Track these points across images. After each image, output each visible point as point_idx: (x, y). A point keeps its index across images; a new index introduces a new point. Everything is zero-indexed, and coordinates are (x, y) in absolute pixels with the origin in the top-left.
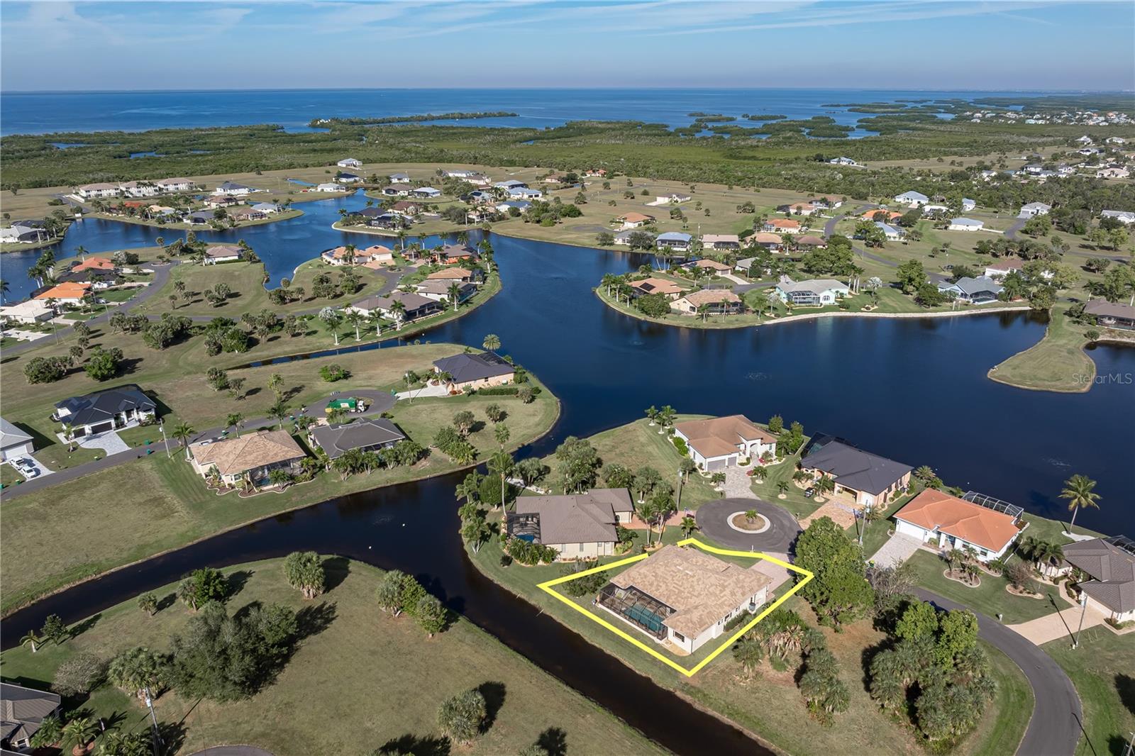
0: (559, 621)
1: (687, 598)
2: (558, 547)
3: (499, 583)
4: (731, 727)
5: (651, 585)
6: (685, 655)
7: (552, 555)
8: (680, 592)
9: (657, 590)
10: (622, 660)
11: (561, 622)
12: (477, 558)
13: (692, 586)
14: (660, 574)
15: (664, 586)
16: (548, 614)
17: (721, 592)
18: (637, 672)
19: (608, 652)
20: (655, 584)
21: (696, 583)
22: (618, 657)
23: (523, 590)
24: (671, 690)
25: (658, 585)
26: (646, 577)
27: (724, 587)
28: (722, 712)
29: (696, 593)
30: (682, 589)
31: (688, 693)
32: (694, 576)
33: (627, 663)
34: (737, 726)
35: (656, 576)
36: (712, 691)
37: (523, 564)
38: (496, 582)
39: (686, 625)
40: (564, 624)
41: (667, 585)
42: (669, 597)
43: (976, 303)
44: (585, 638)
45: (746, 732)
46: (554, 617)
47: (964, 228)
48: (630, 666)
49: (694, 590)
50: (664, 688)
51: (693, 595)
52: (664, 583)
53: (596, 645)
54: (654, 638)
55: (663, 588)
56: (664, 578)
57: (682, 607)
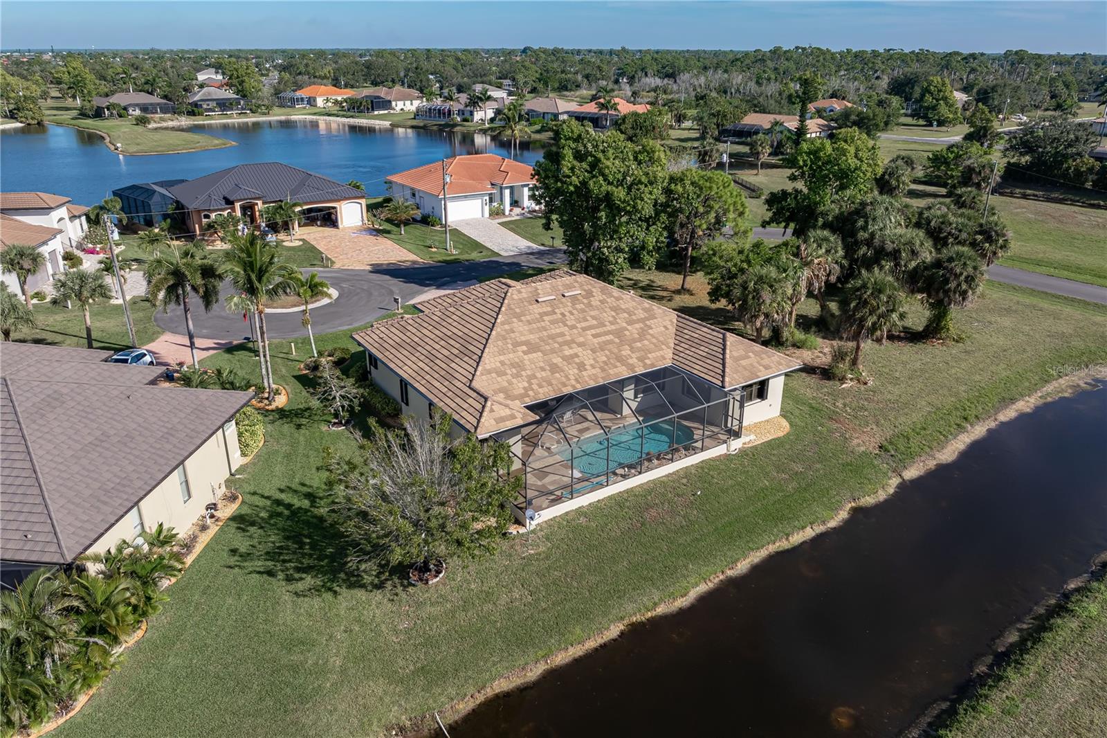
0: (534, 672)
1: (642, 334)
5: (554, 368)
6: (785, 424)
8: (619, 333)
10: (783, 545)
14: (533, 338)
18: (832, 524)
19: (742, 567)
20: (557, 360)
22: (773, 548)
24: (897, 482)
26: (519, 366)
32: (589, 293)
33: (797, 538)
35: (532, 348)
42: (622, 360)
44: (661, 610)
46: (502, 685)
48: (809, 533)
50: (891, 491)
51: (642, 321)
52: (568, 343)
53: (703, 588)
54: (720, 450)
55: (586, 356)
56: (552, 337)
57: (667, 353)
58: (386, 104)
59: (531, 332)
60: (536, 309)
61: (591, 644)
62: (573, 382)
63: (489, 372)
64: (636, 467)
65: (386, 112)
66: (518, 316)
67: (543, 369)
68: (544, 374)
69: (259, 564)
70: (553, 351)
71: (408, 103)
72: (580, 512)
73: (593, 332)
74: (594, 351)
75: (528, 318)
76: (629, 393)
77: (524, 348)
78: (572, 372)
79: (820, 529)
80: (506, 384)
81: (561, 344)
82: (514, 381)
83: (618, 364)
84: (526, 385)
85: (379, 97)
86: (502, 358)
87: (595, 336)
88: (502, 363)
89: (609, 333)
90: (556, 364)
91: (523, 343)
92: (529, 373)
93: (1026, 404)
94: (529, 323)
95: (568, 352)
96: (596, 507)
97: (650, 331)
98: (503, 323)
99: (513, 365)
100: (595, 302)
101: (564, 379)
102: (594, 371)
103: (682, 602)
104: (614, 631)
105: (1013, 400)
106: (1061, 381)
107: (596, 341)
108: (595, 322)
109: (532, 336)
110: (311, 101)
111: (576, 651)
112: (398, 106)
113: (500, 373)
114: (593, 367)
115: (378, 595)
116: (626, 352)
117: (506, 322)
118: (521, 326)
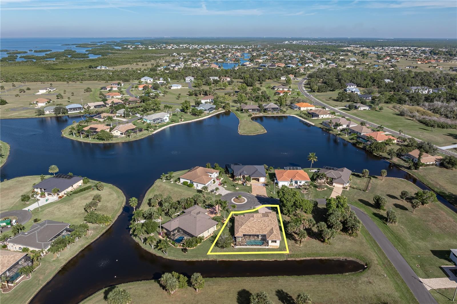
0: (227, 260)
1: (265, 229)
2: (201, 235)
3: (189, 260)
4: (311, 259)
5: (250, 230)
6: (278, 247)
7: (201, 239)
8: (261, 228)
9: (253, 231)
10: (262, 260)
11: (228, 260)
12: (169, 256)
13: (264, 224)
14: (250, 225)
15: (254, 229)
16: (220, 260)
18: (270, 260)
19: (255, 260)
20: (251, 229)
21: (264, 223)
22: (260, 260)
23: (203, 257)
24: (285, 259)
25: (252, 230)
26: (245, 229)
28: (305, 257)
29: (267, 226)
30: (261, 227)
31: (291, 257)
32: (262, 221)
33: (264, 260)
34: (313, 258)
35: (249, 227)
36: (297, 253)
37: (192, 248)
38: (188, 260)
39: (276, 237)
40: (231, 260)
41: (255, 228)
42: (259, 232)
43: (211, 112)
44: (243, 260)
45: (316, 258)
46: (224, 260)
47: (176, 88)
48: (267, 260)
49: (265, 225)
50: (283, 260)
51: (266, 227)
52: (254, 228)
53: (249, 260)
54: (265, 247)
55: (255, 230)
56: (252, 226)
57: (267, 233)
58: (317, 116)
60: (253, 222)
61: (234, 260)
64: (252, 245)
65: (316, 118)
66: (250, 222)
68: (248, 231)
69: (212, 242)
71: (325, 115)
72: (243, 248)
76: (260, 236)
78: (252, 231)
79: (268, 260)
82: (243, 231)
84: (245, 232)
85: (316, 114)
86: (244, 227)
93: (323, 258)
96: (245, 248)
100: (262, 222)
101: (250, 232)
103: (245, 260)
104: (237, 260)
105: (321, 257)
106: (338, 257)
110: (299, 108)
111: (232, 260)
112: (321, 117)
113: (243, 229)
115: (219, 248)
116: (261, 231)
117: (248, 223)
118: (249, 223)
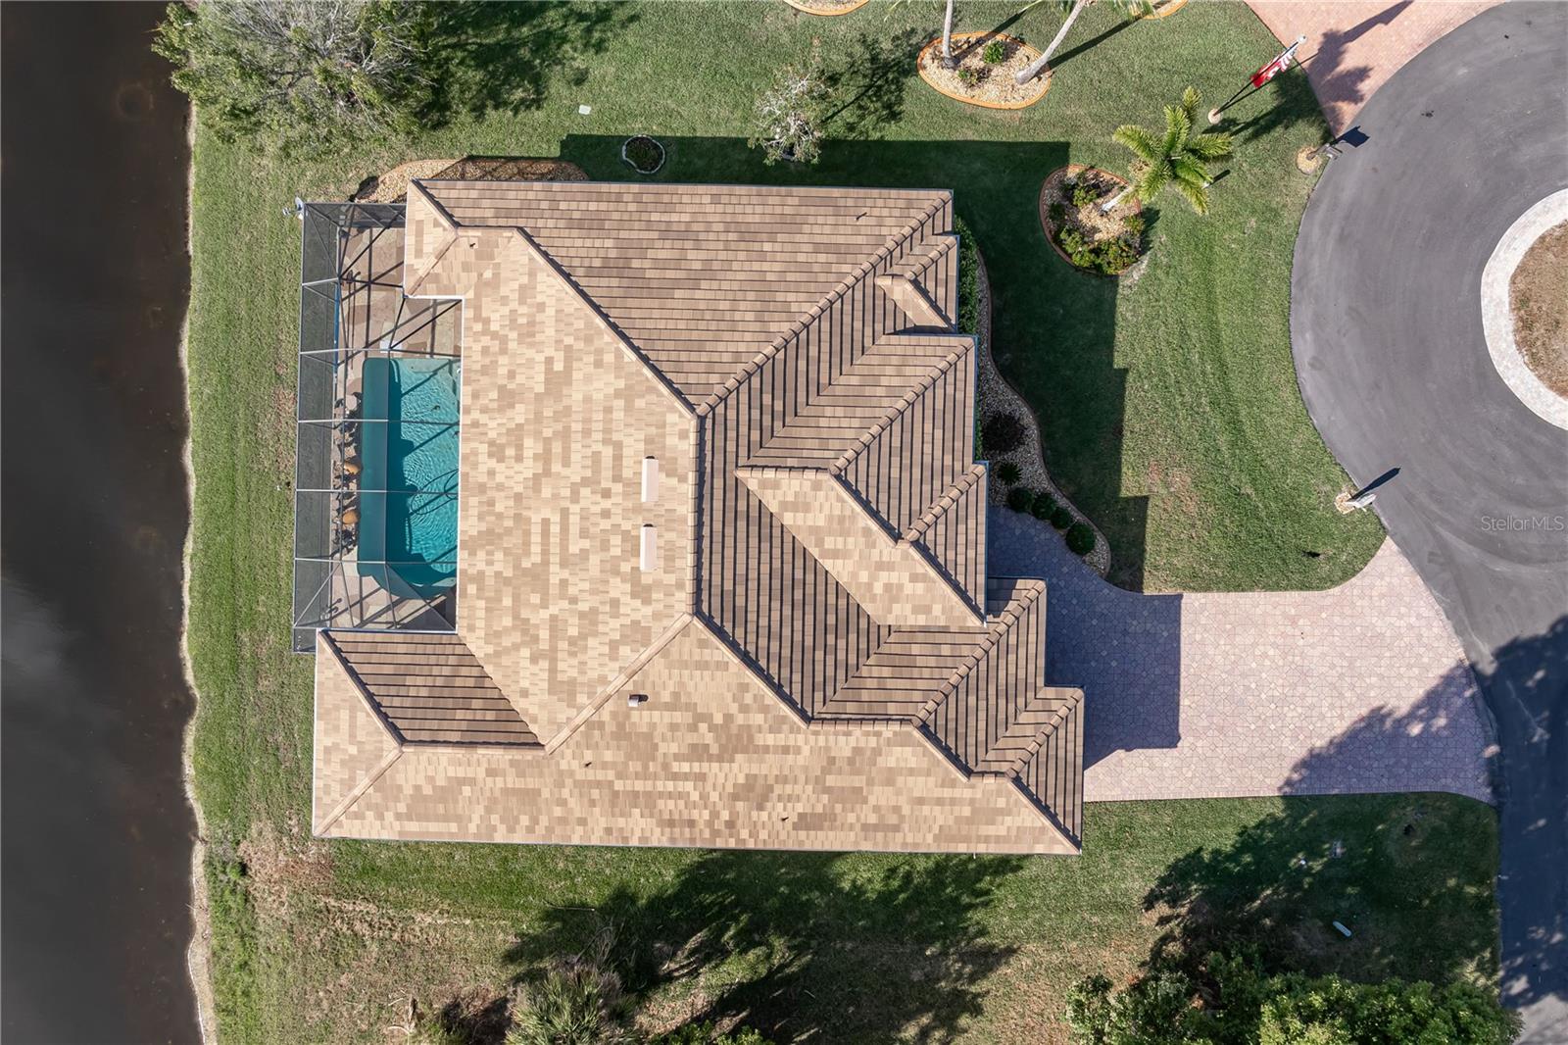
5: (508, 399)
8: (537, 577)
9: (497, 452)
13: (590, 617)
14: (575, 395)
15: (529, 468)
17: (698, 752)
20: (520, 414)
21: (612, 627)
25: (516, 434)
26: (528, 333)
27: (735, 742)
29: (567, 668)
30: (559, 574)
35: (557, 382)
39: (350, 763)
41: (536, 483)
42: (489, 538)
49: (577, 645)
51: (552, 656)
52: (545, 457)
55: (517, 474)
56: (565, 435)
57: (477, 646)
59: (587, 399)
60: (634, 446)
62: (475, 415)
63: (532, 274)
66: (627, 395)
67: (512, 375)
68: (503, 371)
70: (538, 417)
73: (555, 529)
74: (518, 497)
75: (618, 415)
77: (559, 366)
78: (494, 427)
80: (504, 291)
81: (547, 441)
82: (506, 311)
83: (483, 527)
84: (494, 327)
86: (550, 311)
87: (546, 522)
88: (541, 307)
89: (546, 563)
90: (512, 406)
91: (568, 369)
92: (512, 345)
94: (608, 410)
95: (531, 447)
97: (525, 652)
98: (619, 355)
99: (532, 323)
100: (619, 588)
101: (483, 401)
102: (483, 468)
103: (185, 351)
107: (536, 518)
108: (574, 549)
109: (578, 396)
113: (525, 292)
114: (491, 473)
116: (501, 564)
117: (619, 364)
118: (605, 384)
